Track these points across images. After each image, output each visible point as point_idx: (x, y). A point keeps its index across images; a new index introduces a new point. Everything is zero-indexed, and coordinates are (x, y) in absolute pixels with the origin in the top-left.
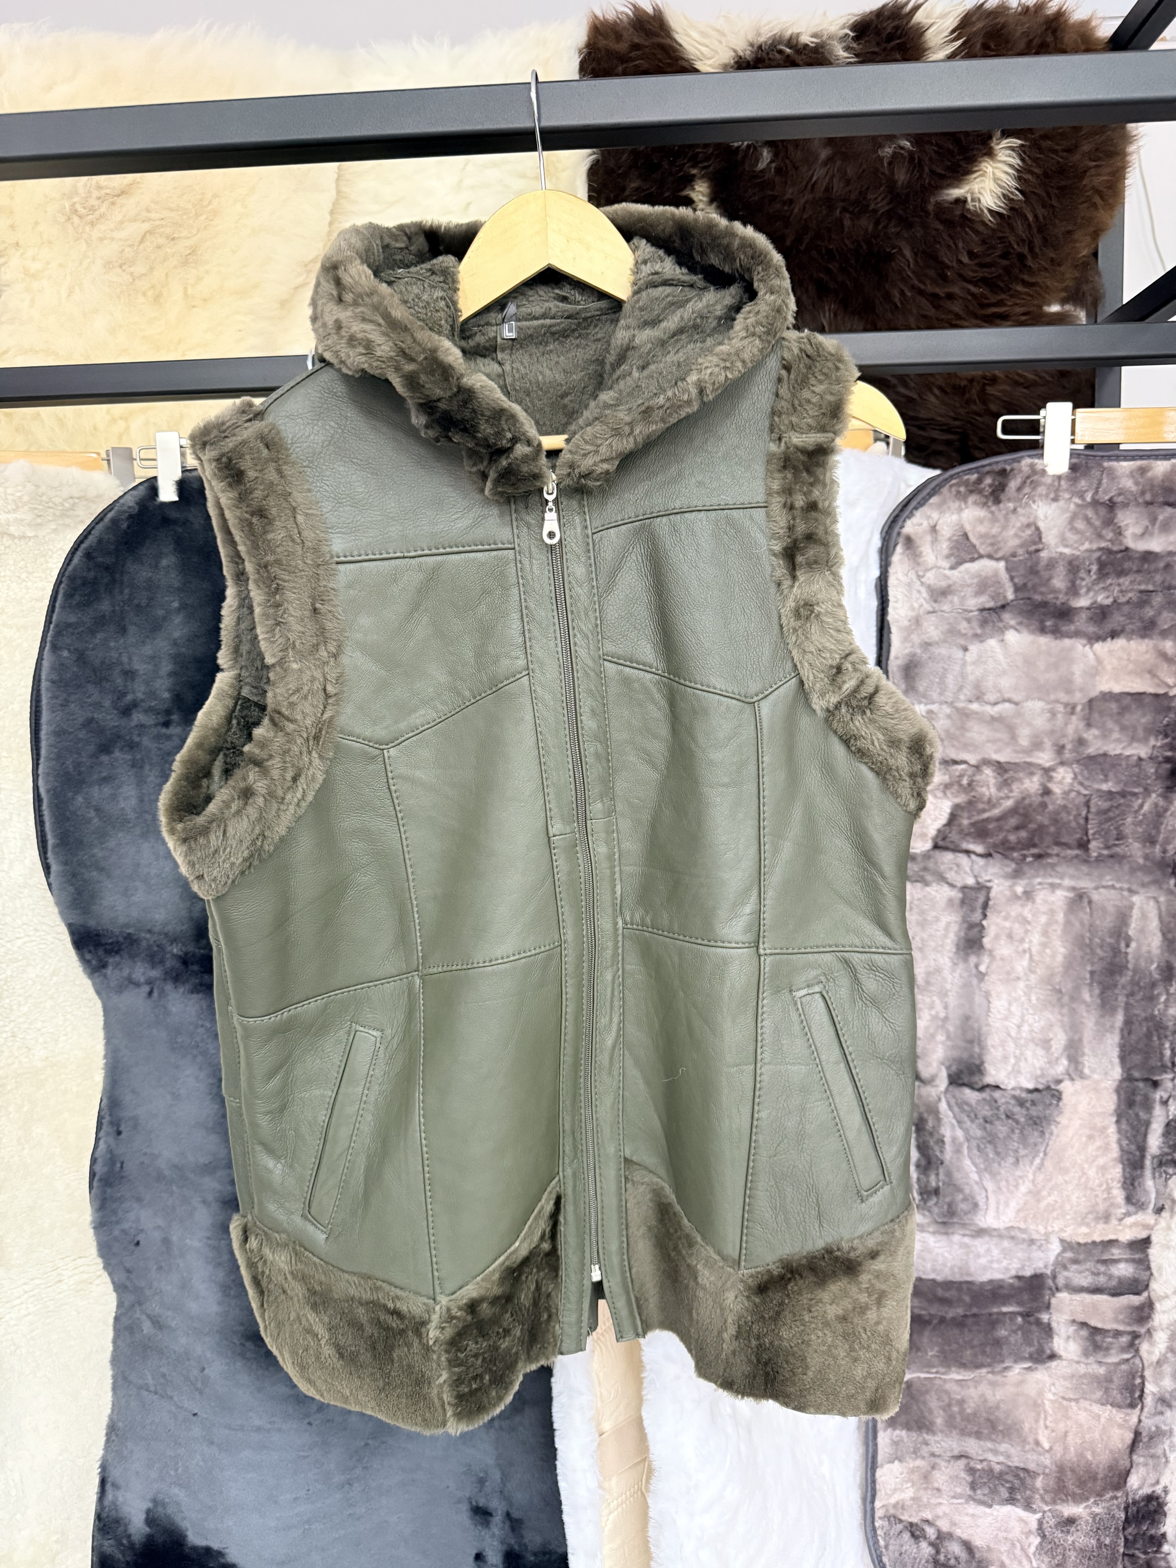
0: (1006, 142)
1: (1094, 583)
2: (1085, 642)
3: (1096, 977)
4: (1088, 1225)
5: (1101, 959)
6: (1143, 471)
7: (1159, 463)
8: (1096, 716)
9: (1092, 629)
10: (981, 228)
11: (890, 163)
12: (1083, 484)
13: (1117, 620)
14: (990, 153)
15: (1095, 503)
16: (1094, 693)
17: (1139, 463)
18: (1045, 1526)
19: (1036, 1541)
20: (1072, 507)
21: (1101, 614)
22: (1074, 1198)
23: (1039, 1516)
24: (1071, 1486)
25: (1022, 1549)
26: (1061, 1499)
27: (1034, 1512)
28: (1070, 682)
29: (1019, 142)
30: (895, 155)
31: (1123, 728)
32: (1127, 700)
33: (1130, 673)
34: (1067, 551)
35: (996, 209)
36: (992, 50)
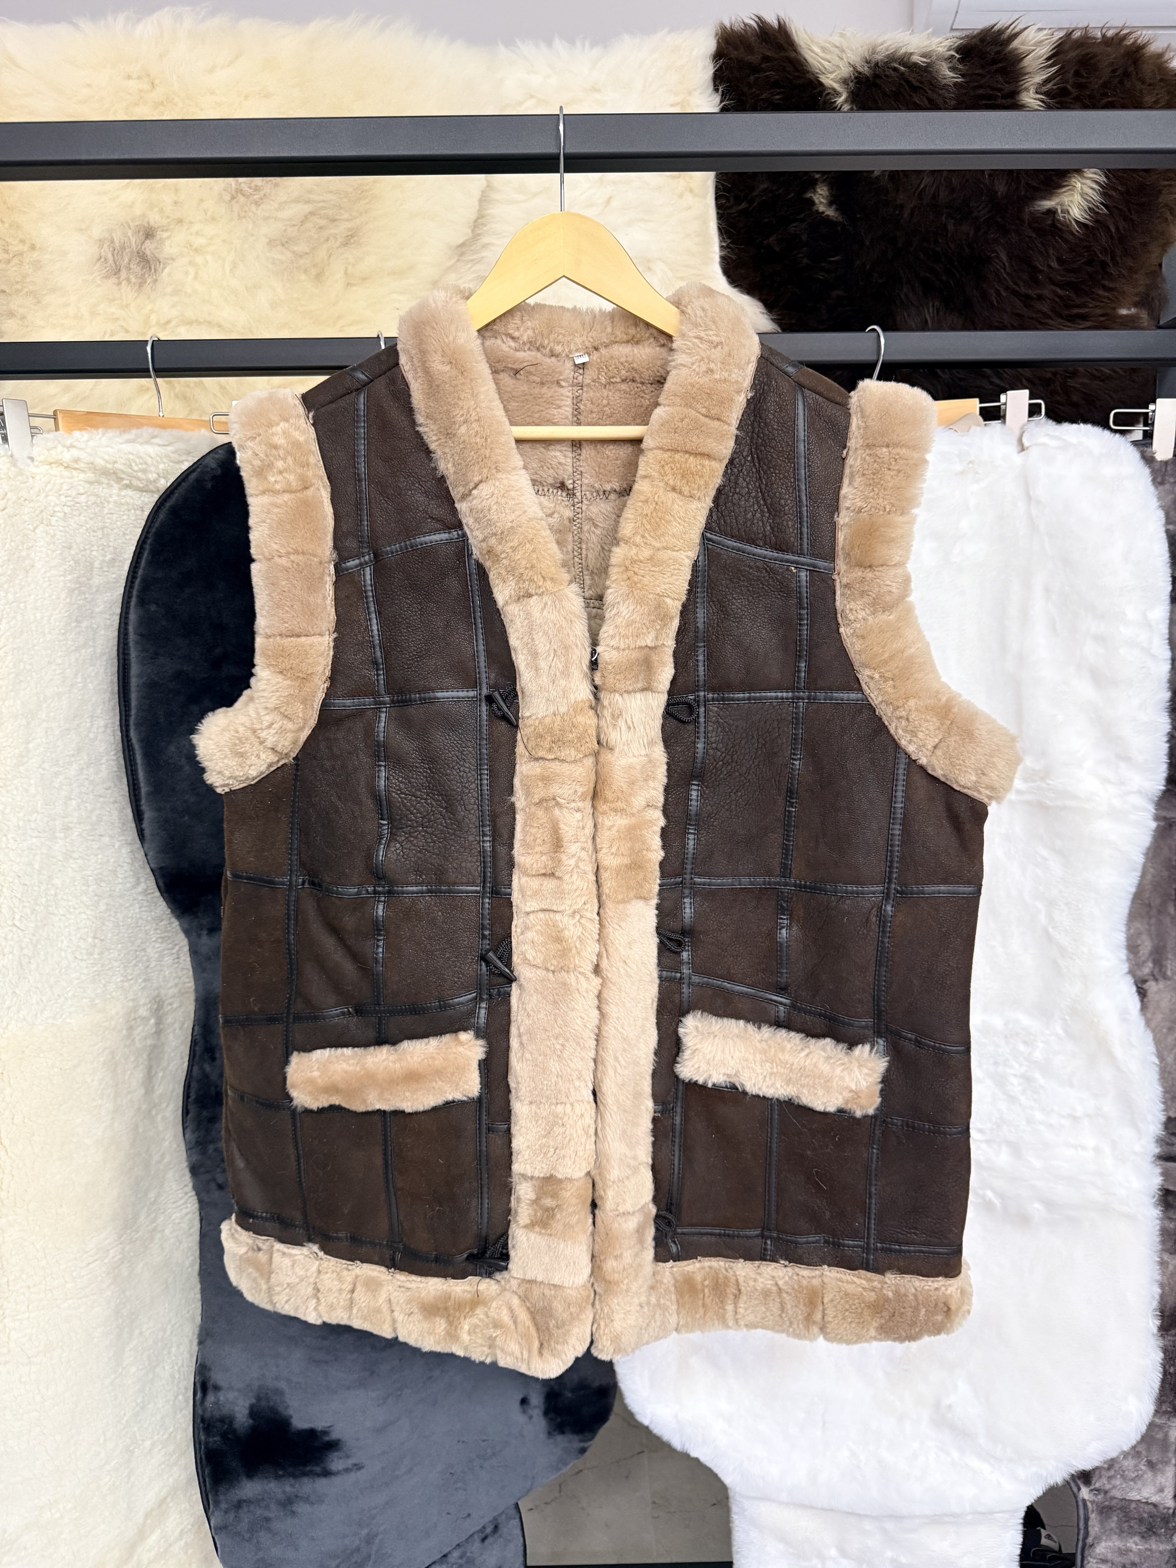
10: (1070, 238)
35: (1083, 220)
36: (1083, 77)
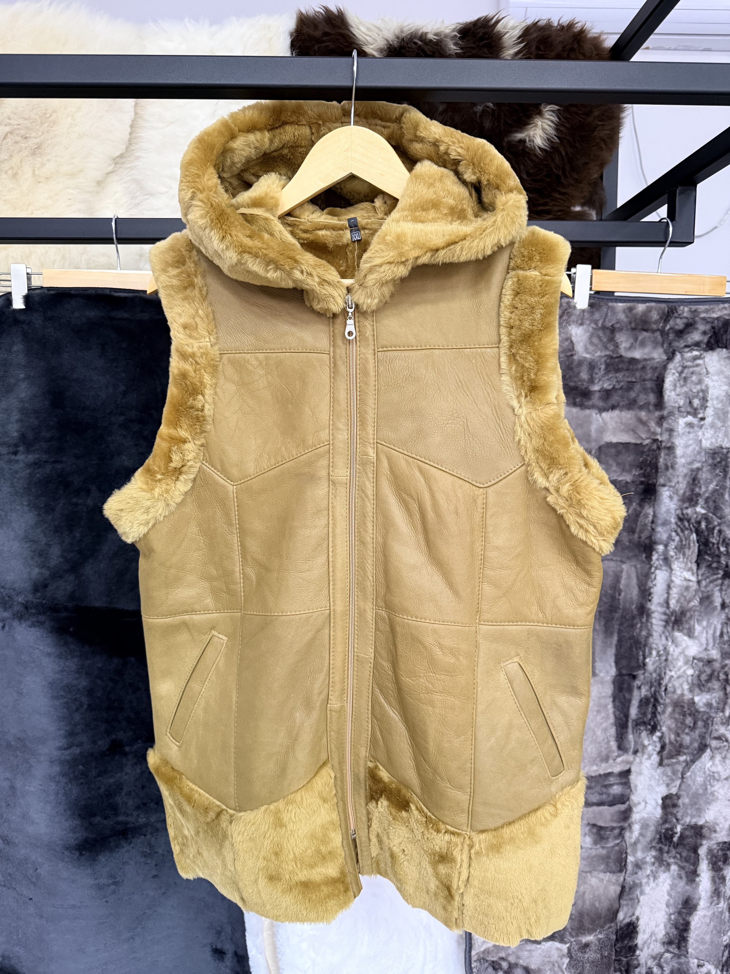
0: (549, 107)
1: (603, 376)
2: (597, 411)
3: (602, 615)
4: (597, 765)
5: (605, 603)
6: (631, 309)
7: (640, 305)
8: (603, 456)
9: (601, 404)
10: (534, 158)
11: (480, 116)
12: (597, 316)
13: (615, 399)
14: (540, 113)
15: (604, 328)
16: (602, 443)
17: (629, 304)
18: (572, 950)
19: (566, 960)
20: (591, 329)
21: (607, 394)
22: (589, 749)
23: (568, 945)
24: (587, 924)
25: (559, 967)
26: (581, 933)
27: (566, 943)
28: (589, 435)
29: (557, 107)
30: (483, 111)
31: (618, 464)
32: (620, 447)
33: (623, 431)
34: (588, 356)
35: (543, 147)
36: (542, 51)
